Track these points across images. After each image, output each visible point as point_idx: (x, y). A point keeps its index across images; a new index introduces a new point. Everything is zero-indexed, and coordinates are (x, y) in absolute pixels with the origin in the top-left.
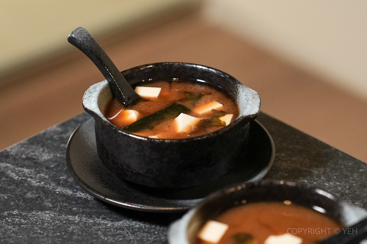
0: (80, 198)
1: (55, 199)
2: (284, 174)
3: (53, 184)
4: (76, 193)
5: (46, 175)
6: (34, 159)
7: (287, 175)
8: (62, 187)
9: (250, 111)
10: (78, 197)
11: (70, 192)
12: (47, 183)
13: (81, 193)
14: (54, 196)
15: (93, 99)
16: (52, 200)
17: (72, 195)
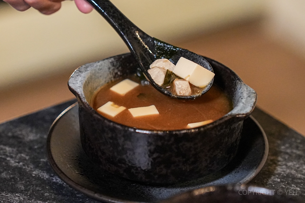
0: (56, 183)
1: (29, 182)
2: (276, 179)
3: (32, 166)
4: (53, 178)
5: (27, 155)
6: (20, 138)
7: (279, 180)
8: (40, 170)
9: (241, 110)
10: (54, 182)
11: (46, 176)
12: (26, 164)
13: (58, 179)
14: (29, 178)
15: (80, 78)
16: (26, 182)
17: (47, 179)
